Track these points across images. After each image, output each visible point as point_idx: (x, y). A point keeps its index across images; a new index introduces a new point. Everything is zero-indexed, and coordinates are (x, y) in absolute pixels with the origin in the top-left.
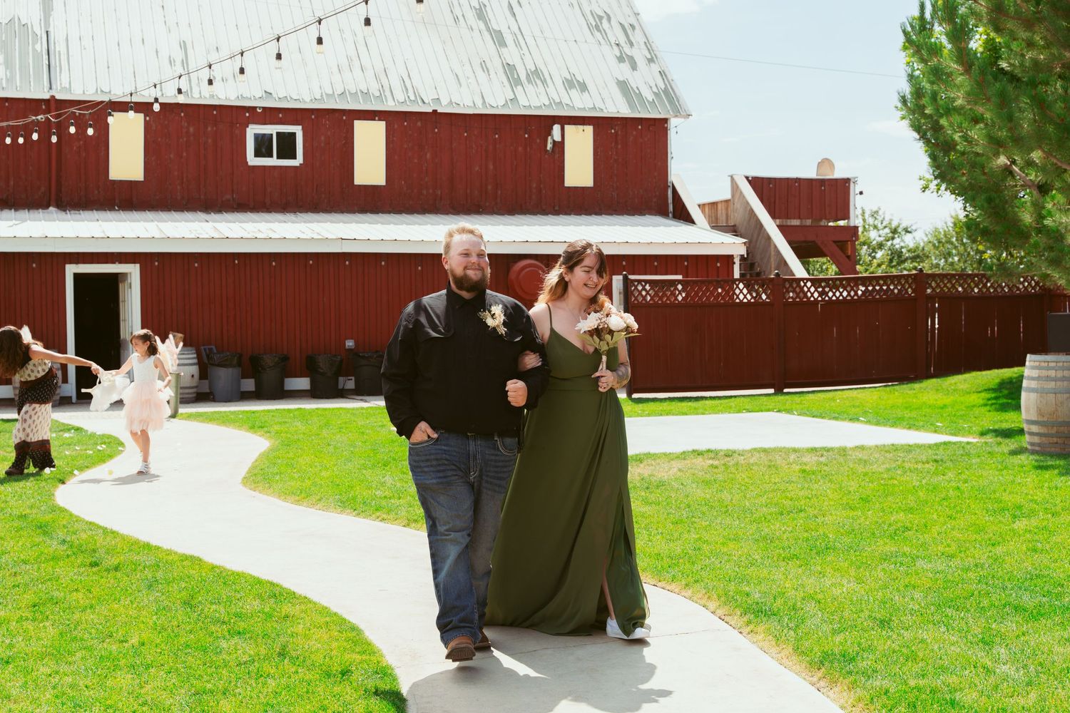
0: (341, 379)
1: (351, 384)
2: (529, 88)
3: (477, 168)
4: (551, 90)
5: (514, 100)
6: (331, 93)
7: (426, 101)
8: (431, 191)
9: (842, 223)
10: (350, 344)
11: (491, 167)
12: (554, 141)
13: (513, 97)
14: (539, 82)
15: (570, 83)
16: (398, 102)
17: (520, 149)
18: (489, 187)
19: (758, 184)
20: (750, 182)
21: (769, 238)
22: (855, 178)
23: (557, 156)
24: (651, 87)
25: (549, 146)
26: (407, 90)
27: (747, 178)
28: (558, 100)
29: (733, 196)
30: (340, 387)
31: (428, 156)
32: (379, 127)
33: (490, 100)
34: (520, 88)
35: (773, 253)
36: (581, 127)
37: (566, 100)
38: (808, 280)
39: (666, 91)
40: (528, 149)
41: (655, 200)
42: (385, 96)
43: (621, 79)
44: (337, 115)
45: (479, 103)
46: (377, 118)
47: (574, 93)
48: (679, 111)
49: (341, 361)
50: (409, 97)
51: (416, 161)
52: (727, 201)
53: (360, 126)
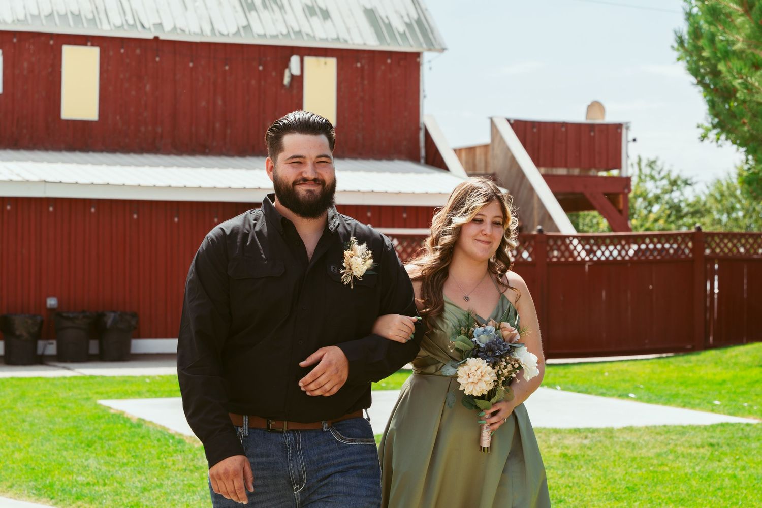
0: (41, 344)
1: (51, 349)
2: (265, 15)
3: (203, 103)
4: (290, 17)
5: (248, 28)
6: (35, 12)
7: (146, 25)
8: (150, 128)
9: (614, 173)
10: (52, 302)
11: (220, 102)
12: (293, 77)
13: (245, 23)
14: (275, 7)
15: (311, 11)
16: (114, 26)
17: (253, 82)
18: (218, 125)
19: (521, 128)
20: (512, 125)
21: (531, 189)
22: (627, 123)
23: (295, 92)
24: (402, 17)
25: (287, 80)
26: (124, 12)
27: (509, 121)
28: (297, 29)
29: (493, 140)
30: (39, 351)
31: (148, 88)
32: (92, 54)
33: (220, 27)
34: (254, 13)
35: (536, 205)
36: (322, 60)
37: (306, 29)
38: (574, 237)
39: (419, 22)
40: (263, 83)
41: (405, 143)
42: (100, 19)
43: (369, 6)
44: (43, 38)
45: (207, 29)
46: (89, 44)
47: (316, 21)
48: (433, 45)
49: (42, 322)
50: (126, 21)
51: (133, 93)
52: (486, 147)
53: (68, 51)
